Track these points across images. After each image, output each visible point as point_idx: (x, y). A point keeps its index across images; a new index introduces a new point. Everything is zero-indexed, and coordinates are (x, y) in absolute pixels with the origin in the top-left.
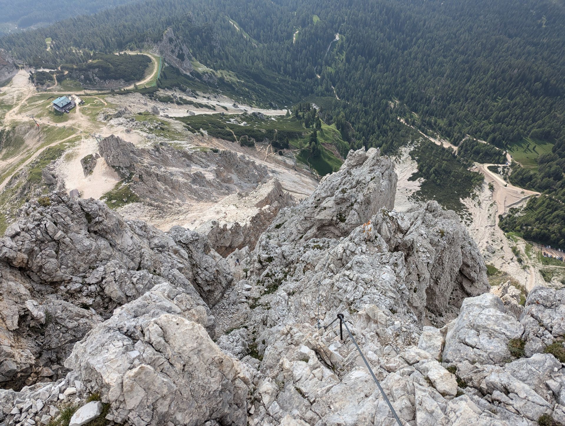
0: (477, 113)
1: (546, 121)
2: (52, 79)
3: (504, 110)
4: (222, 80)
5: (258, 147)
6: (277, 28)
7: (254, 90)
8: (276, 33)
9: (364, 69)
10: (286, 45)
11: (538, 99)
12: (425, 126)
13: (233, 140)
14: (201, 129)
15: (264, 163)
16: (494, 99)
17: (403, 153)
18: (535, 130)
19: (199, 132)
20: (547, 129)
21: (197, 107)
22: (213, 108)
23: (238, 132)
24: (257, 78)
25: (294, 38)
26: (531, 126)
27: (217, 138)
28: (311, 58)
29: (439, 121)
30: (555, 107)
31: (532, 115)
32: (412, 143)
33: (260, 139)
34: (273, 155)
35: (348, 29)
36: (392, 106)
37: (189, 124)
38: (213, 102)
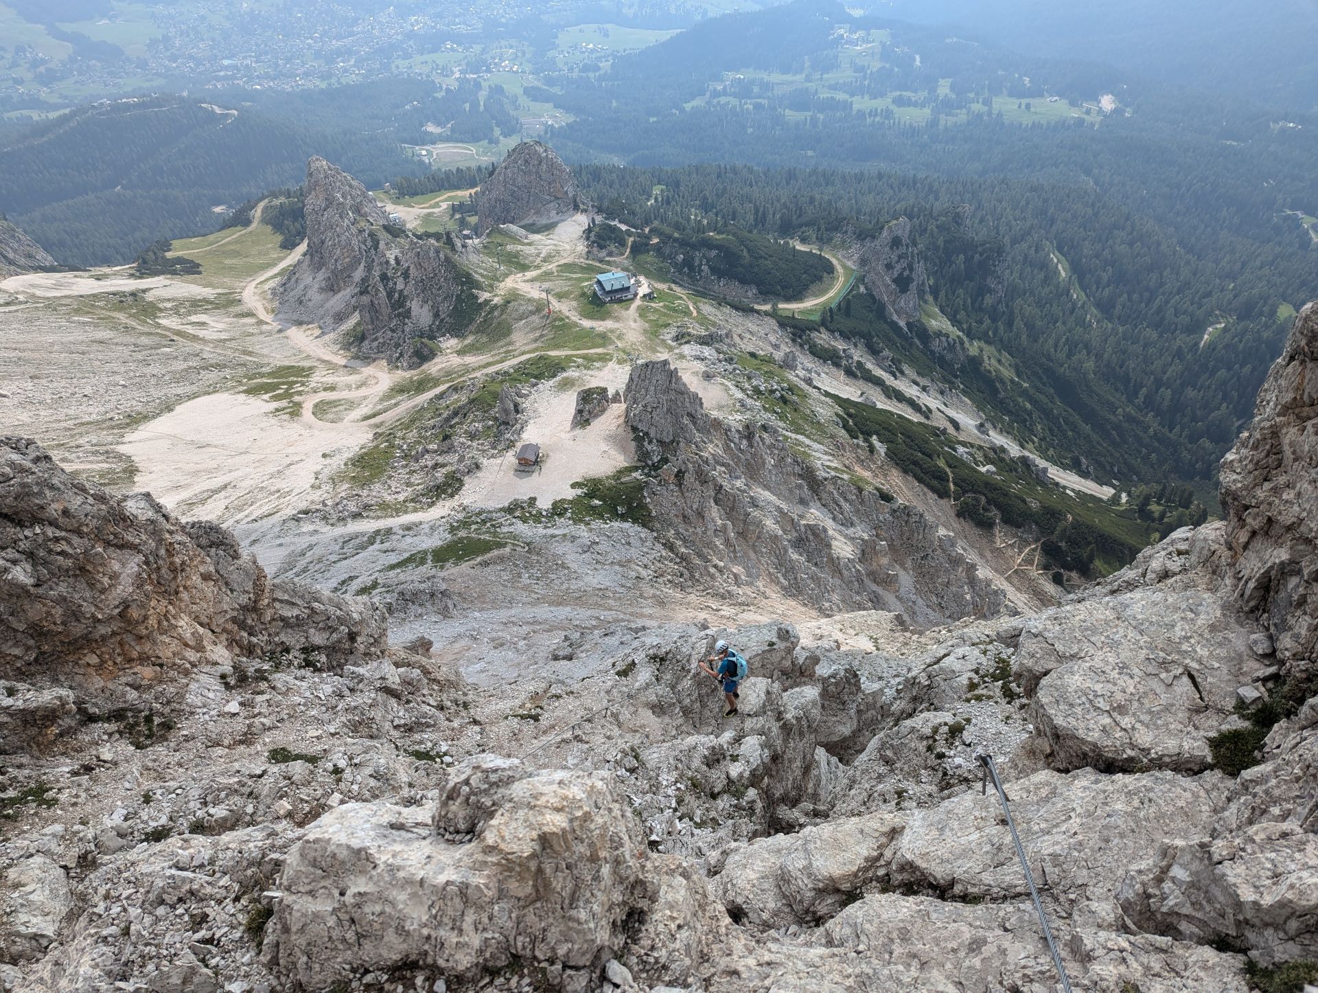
2: (622, 243)
4: (975, 362)
5: (1001, 538)
6: (1167, 302)
7: (1046, 413)
8: (1159, 310)
10: (1178, 343)
13: (943, 494)
14: (875, 437)
15: (1000, 583)
19: (866, 440)
21: (889, 397)
22: (927, 413)
23: (964, 481)
24: (1066, 389)
25: (1206, 337)
27: (905, 471)
33: (1015, 518)
34: (1034, 572)
37: (850, 415)
38: (931, 401)
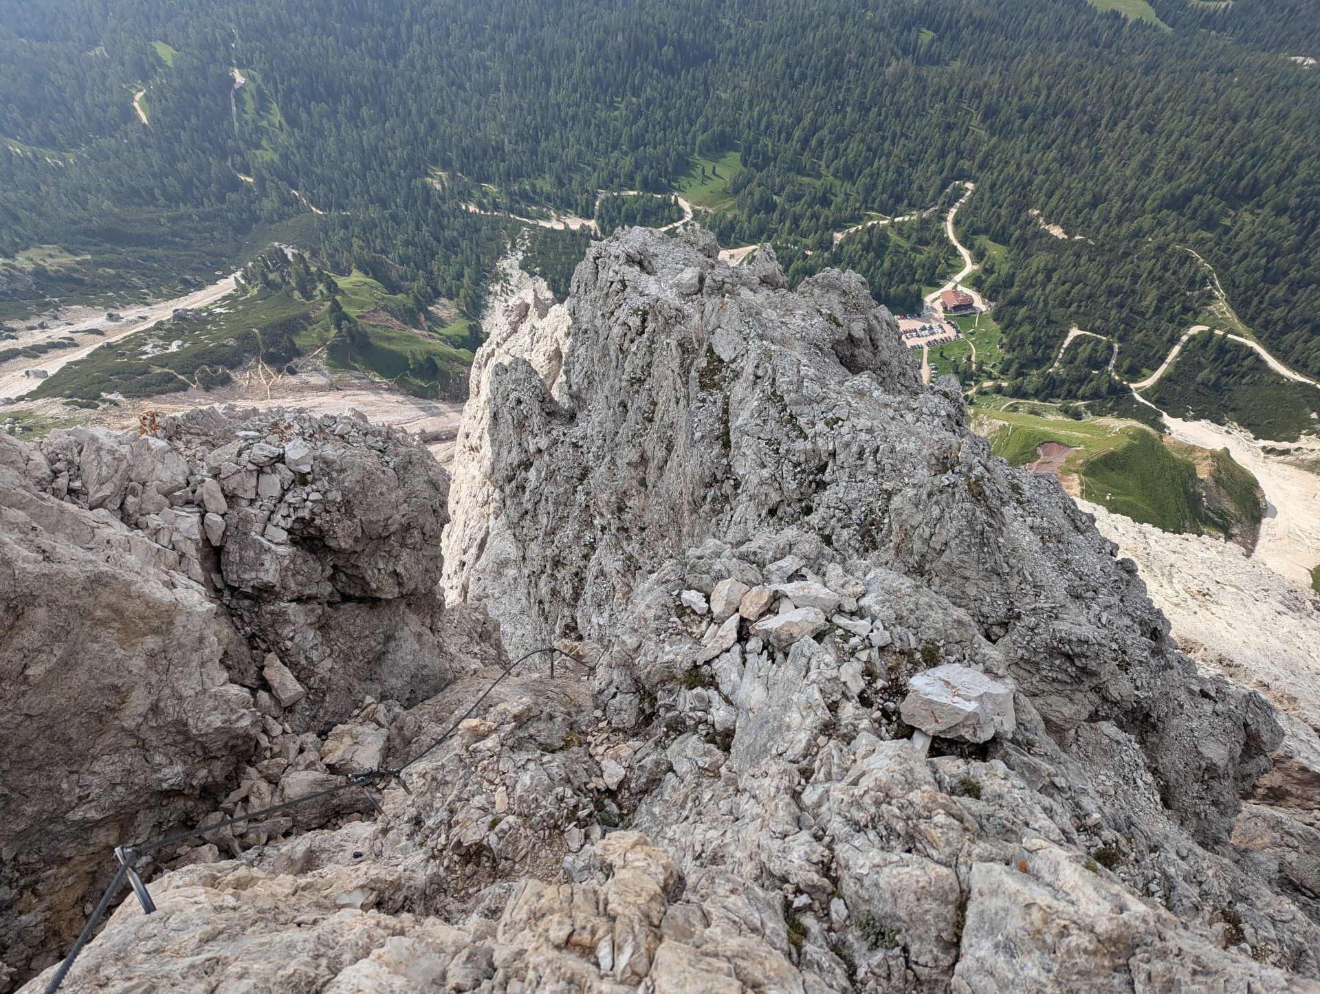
0: (595, 142)
1: (710, 115)
3: (636, 121)
5: (241, 378)
9: (338, 129)
10: (132, 134)
11: (679, 78)
12: (518, 203)
13: (184, 387)
14: (103, 394)
16: (611, 106)
17: (509, 271)
18: (700, 138)
19: (104, 401)
20: (717, 129)
22: (69, 344)
23: (183, 367)
24: (114, 236)
25: (141, 114)
26: (691, 133)
27: (149, 396)
28: (207, 145)
29: (539, 183)
30: (713, 84)
31: (683, 113)
32: (514, 246)
33: (235, 362)
34: (278, 380)
35: (253, 53)
36: (438, 187)
37: (71, 396)
38: (59, 332)
